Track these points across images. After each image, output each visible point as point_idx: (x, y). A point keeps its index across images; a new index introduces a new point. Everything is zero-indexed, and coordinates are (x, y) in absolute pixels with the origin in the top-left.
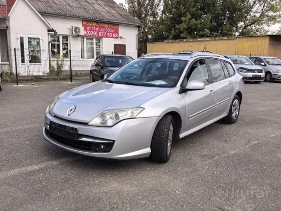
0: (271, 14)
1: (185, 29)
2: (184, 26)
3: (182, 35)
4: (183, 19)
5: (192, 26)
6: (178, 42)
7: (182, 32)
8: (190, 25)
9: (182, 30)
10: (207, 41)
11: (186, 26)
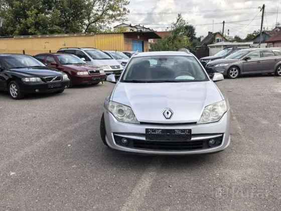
0: (110, 12)
1: (32, 24)
2: (31, 20)
3: (30, 31)
4: (29, 13)
5: (40, 21)
6: (32, 38)
7: (29, 28)
8: (37, 20)
9: (29, 25)
10: (64, 37)
11: (33, 21)
